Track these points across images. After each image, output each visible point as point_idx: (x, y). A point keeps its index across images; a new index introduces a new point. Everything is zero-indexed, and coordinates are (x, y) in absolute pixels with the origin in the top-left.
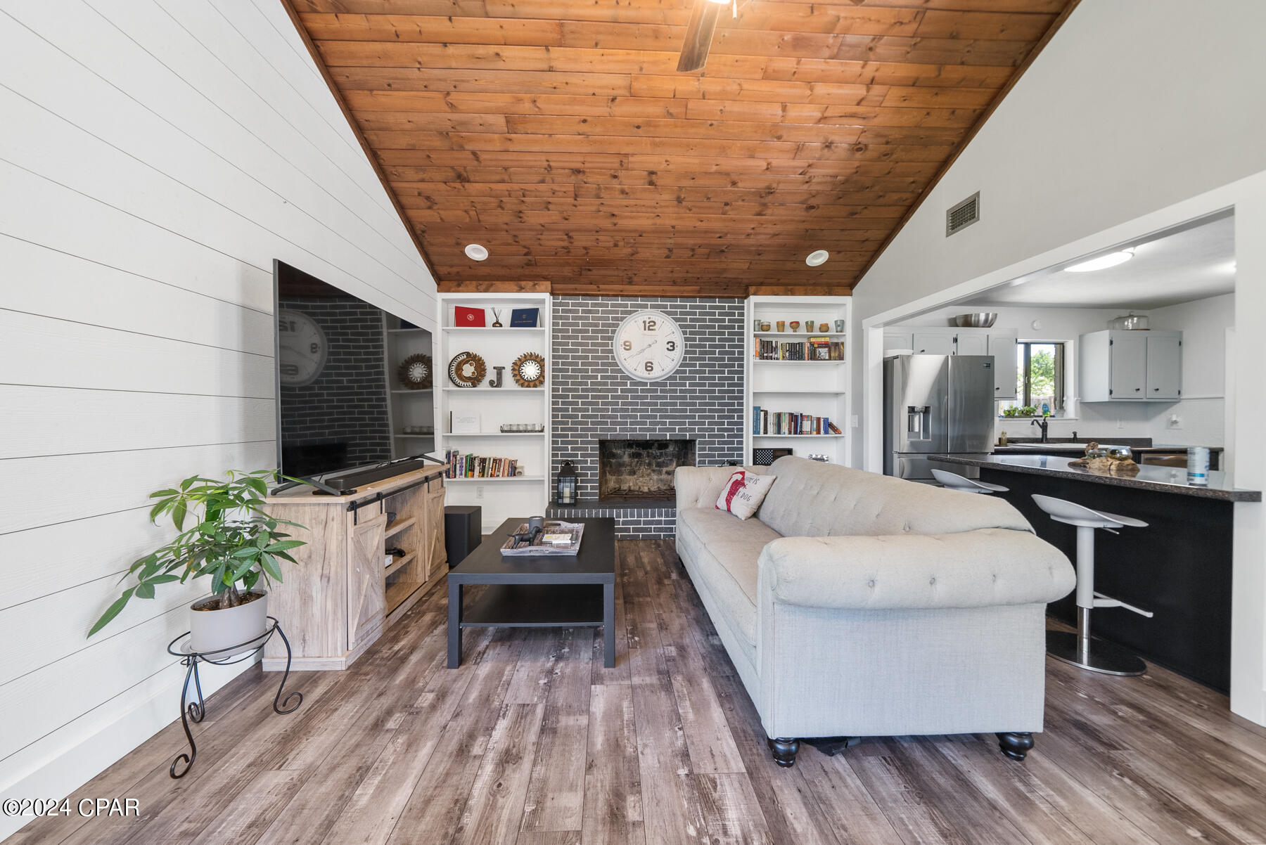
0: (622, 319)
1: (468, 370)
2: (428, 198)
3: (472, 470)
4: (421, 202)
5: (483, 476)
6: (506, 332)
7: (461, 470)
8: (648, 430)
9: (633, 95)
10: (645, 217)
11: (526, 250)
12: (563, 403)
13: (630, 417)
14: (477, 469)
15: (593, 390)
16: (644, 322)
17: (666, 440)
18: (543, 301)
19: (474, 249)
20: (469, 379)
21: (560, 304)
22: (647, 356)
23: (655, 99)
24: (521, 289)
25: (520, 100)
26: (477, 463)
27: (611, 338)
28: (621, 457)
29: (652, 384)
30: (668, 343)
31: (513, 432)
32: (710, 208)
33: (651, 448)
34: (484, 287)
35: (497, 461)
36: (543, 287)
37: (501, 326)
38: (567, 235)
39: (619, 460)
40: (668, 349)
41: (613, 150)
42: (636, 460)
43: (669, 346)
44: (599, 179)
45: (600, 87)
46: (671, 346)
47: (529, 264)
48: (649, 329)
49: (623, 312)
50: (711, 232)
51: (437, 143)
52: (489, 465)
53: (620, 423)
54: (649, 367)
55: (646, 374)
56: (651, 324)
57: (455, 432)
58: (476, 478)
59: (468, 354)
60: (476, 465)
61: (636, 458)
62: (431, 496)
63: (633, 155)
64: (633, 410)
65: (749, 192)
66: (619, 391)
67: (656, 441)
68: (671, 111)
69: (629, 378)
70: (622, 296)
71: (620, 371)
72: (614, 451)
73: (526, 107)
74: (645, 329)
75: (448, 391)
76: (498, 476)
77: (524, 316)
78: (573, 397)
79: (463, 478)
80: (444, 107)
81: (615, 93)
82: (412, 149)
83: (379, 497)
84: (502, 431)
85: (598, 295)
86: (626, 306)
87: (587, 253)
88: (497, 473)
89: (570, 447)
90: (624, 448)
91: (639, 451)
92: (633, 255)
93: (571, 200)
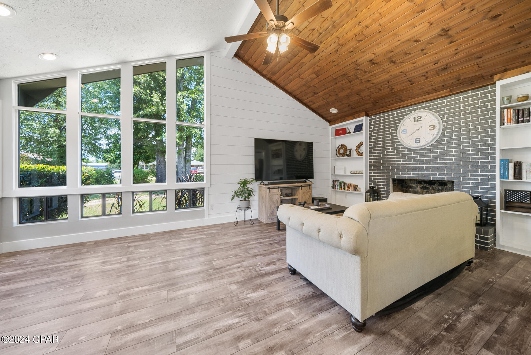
0: (402, 119)
1: (342, 151)
2: (312, 102)
3: (341, 187)
4: (312, 103)
5: (344, 190)
6: (352, 135)
7: (338, 187)
8: (418, 174)
9: (341, 45)
10: (383, 75)
11: (348, 105)
12: (374, 162)
13: (407, 167)
14: (343, 187)
15: (387, 155)
16: (415, 118)
17: (445, 181)
18: (362, 120)
19: (332, 110)
20: (342, 154)
21: (373, 119)
22: (416, 135)
23: (350, 40)
24: (354, 118)
25: (314, 68)
26: (343, 184)
27: (396, 130)
28: (415, 188)
29: (420, 150)
30: (430, 126)
31: (355, 174)
32: (414, 56)
33: (434, 185)
34: (342, 120)
35: (349, 185)
36: (362, 115)
37: (350, 133)
38: (357, 94)
39: (415, 190)
40: (430, 129)
41: (350, 63)
42: (425, 191)
43: (430, 128)
44: (353, 73)
45: (331, 50)
46: (432, 127)
47: (352, 109)
48: (417, 121)
49: (402, 116)
50: (425, 65)
51: (304, 88)
52: (347, 185)
53: (401, 171)
54: (417, 141)
55: (415, 145)
56: (419, 118)
57: (336, 173)
58: (342, 190)
59: (342, 145)
60: (342, 185)
61: (425, 189)
62: (302, 191)
63: (358, 60)
64: (409, 164)
65: (431, 39)
66: (401, 155)
67: (437, 181)
68: (359, 40)
69: (406, 148)
70: (402, 108)
71: (401, 145)
72: (411, 185)
73: (317, 68)
74: (415, 121)
75: (336, 159)
76: (349, 190)
77: (358, 128)
78: (378, 159)
79: (338, 190)
80: (301, 80)
81: (336, 49)
82: (301, 92)
83: (279, 188)
84: (351, 173)
85: (390, 111)
86: (405, 112)
87: (371, 97)
88: (349, 189)
89: (377, 181)
90: (417, 184)
91: (426, 186)
92: (392, 90)
93: (349, 84)
